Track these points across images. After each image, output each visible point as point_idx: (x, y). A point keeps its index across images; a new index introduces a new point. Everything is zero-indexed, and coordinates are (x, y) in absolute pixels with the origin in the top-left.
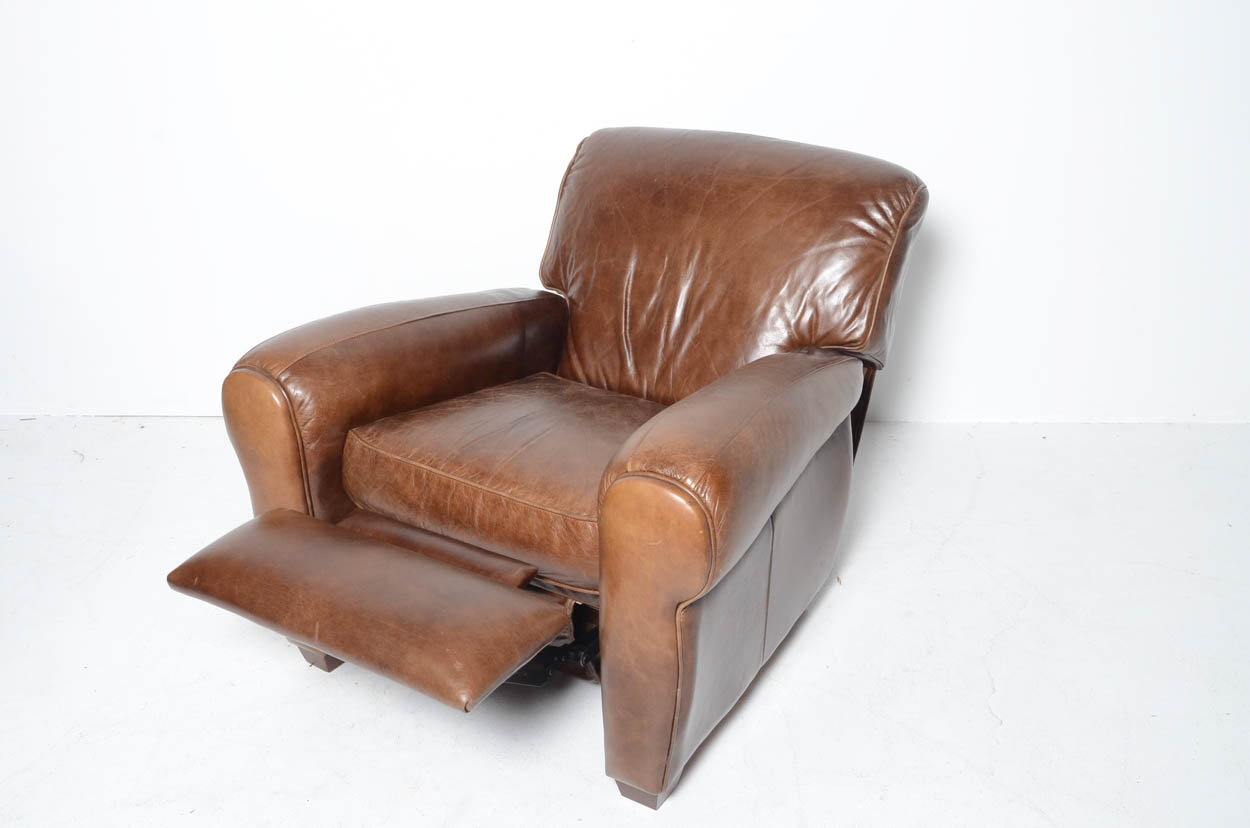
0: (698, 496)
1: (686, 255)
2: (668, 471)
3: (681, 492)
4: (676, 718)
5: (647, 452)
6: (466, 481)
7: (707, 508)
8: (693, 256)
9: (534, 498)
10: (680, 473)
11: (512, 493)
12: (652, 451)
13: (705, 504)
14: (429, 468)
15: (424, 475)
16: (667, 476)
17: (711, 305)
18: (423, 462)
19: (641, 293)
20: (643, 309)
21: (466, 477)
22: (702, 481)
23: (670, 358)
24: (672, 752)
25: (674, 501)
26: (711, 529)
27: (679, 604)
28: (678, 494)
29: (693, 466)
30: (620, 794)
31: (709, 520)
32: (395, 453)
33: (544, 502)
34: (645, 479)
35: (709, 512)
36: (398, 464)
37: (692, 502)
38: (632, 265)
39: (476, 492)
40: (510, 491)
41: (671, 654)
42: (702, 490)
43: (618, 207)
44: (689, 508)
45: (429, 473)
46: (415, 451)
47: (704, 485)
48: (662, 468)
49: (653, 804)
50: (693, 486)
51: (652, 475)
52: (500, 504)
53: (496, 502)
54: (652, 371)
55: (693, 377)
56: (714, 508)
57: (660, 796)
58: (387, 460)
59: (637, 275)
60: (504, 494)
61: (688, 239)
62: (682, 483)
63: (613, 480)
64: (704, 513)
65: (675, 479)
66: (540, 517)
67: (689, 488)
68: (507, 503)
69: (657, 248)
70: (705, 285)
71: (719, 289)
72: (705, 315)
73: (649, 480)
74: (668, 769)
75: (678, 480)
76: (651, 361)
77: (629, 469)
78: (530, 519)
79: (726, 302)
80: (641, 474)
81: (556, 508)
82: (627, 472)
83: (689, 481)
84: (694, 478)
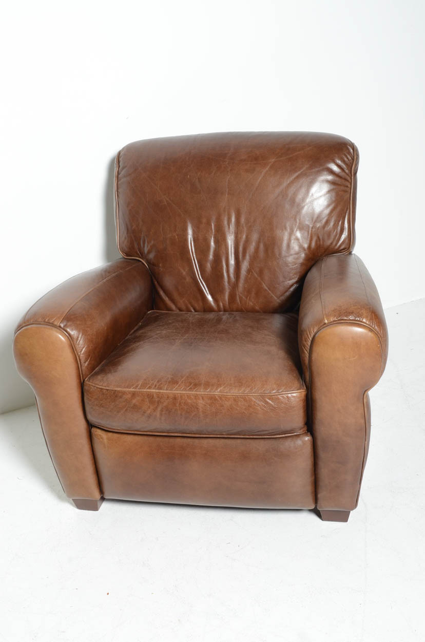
0: (371, 326)
1: (226, 223)
2: (351, 317)
3: (361, 326)
5: (334, 310)
6: (187, 392)
7: (377, 332)
8: (231, 221)
9: (237, 390)
10: (358, 317)
11: (220, 392)
12: (336, 309)
14: (157, 391)
15: (155, 395)
16: (351, 320)
17: (252, 248)
18: (150, 388)
19: (202, 249)
20: (206, 261)
21: (185, 390)
23: (234, 286)
25: (362, 332)
26: (382, 343)
27: (365, 391)
29: (364, 311)
31: (380, 338)
32: (127, 387)
33: (244, 391)
34: (340, 325)
35: (379, 334)
36: (134, 395)
37: (370, 330)
38: (190, 232)
39: (196, 397)
40: (219, 390)
42: (373, 323)
43: (168, 199)
45: (158, 394)
46: (140, 383)
48: (347, 316)
50: (367, 322)
52: (216, 399)
53: (213, 399)
54: (224, 296)
55: (253, 294)
56: (381, 331)
58: (124, 393)
59: (195, 240)
60: (216, 393)
61: (224, 211)
62: (361, 322)
65: (356, 321)
66: (245, 400)
67: (365, 323)
68: (221, 398)
69: (204, 220)
70: (244, 237)
71: (255, 237)
72: (250, 256)
75: (359, 321)
76: (222, 291)
77: (326, 322)
78: (239, 403)
79: (262, 246)
80: (334, 323)
81: (254, 393)
82: (325, 324)
83: (364, 320)
84: (367, 317)
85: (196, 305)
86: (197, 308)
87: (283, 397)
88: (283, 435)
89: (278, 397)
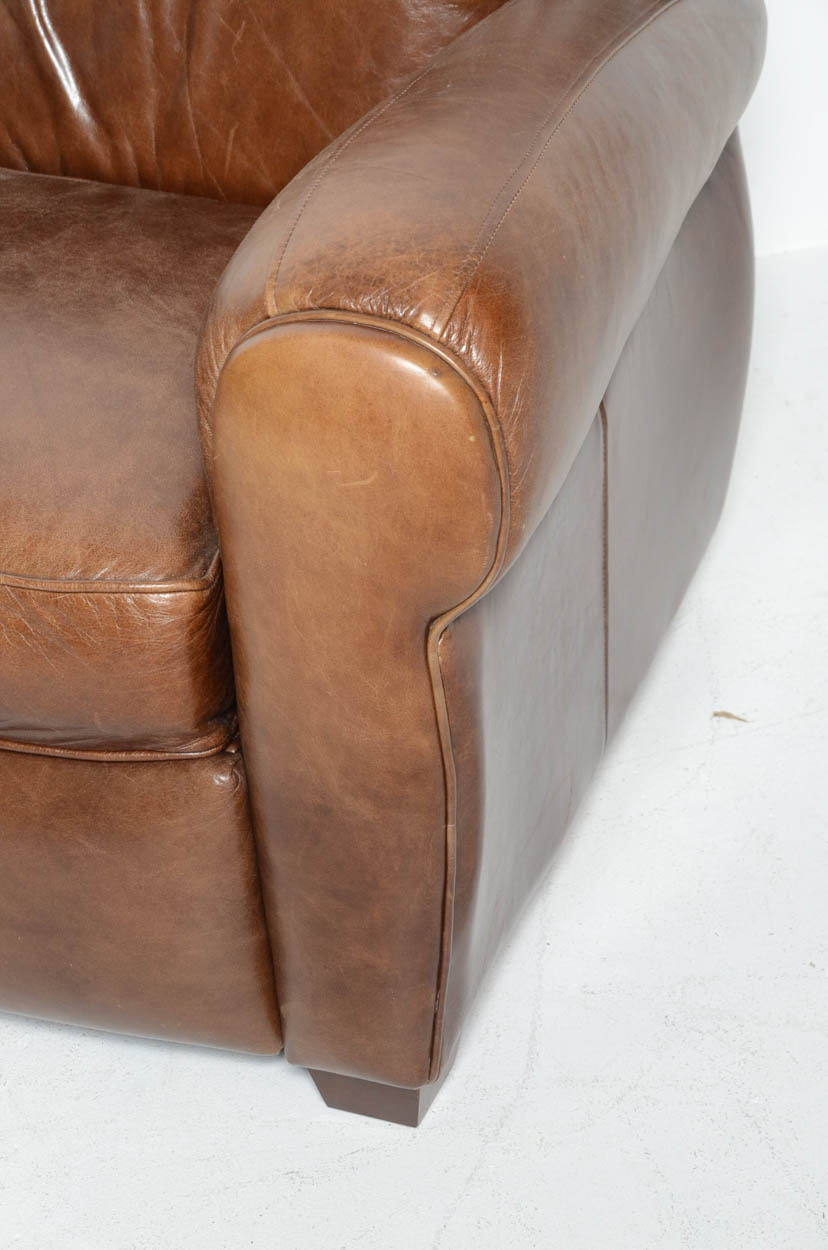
0: (453, 352)
2: (368, 301)
3: (412, 349)
4: (451, 896)
5: (310, 262)
7: (478, 379)
10: (402, 302)
12: (319, 258)
13: (470, 370)
16: (368, 314)
22: (456, 316)
24: (449, 979)
25: (400, 374)
26: (494, 429)
27: (433, 620)
28: (407, 356)
29: (431, 280)
30: (322, 1104)
31: (487, 407)
34: (319, 328)
35: (484, 386)
37: (440, 369)
41: (425, 743)
42: (460, 339)
44: (435, 385)
47: (463, 324)
48: (354, 294)
49: (404, 1109)
50: (437, 330)
51: (331, 315)
54: (140, 114)
56: (495, 380)
57: (424, 1090)
62: (410, 327)
63: (232, 341)
64: (471, 389)
65: (390, 318)
67: (428, 336)
73: (328, 328)
74: (444, 1022)
75: (399, 321)
77: (272, 310)
80: (301, 316)
82: (268, 317)
83: (426, 321)
84: (436, 309)
85: (31, 140)
86: (37, 152)
87: (99, 602)
88: (123, 756)
89: (80, 602)
